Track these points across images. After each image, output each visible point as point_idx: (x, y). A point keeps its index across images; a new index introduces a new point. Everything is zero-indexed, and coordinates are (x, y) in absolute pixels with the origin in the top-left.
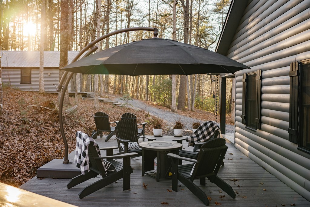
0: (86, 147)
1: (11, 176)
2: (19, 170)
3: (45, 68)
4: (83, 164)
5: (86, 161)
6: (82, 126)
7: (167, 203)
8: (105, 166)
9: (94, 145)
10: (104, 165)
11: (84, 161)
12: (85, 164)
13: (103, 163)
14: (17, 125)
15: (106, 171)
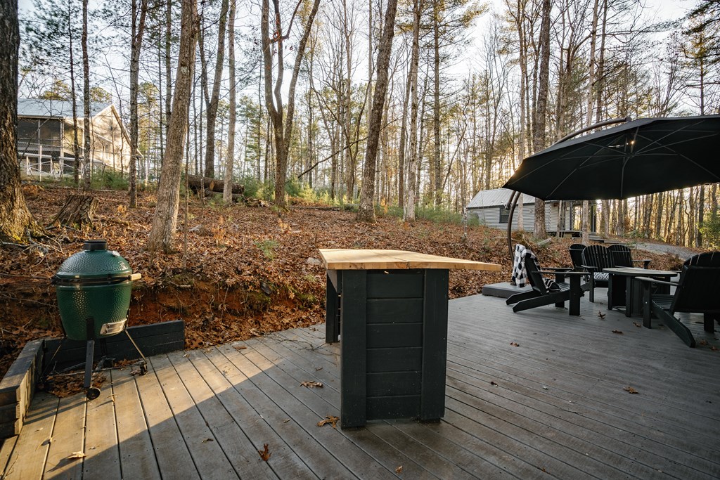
0: (522, 258)
1: (462, 292)
2: (470, 289)
3: (524, 205)
4: (519, 276)
5: (522, 274)
6: (555, 262)
7: (621, 333)
8: (547, 283)
9: (532, 257)
10: (545, 282)
11: (520, 274)
12: (521, 277)
13: (543, 279)
14: (477, 252)
15: (548, 289)
